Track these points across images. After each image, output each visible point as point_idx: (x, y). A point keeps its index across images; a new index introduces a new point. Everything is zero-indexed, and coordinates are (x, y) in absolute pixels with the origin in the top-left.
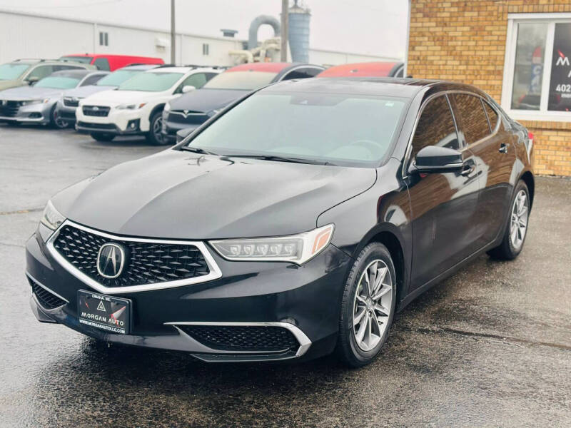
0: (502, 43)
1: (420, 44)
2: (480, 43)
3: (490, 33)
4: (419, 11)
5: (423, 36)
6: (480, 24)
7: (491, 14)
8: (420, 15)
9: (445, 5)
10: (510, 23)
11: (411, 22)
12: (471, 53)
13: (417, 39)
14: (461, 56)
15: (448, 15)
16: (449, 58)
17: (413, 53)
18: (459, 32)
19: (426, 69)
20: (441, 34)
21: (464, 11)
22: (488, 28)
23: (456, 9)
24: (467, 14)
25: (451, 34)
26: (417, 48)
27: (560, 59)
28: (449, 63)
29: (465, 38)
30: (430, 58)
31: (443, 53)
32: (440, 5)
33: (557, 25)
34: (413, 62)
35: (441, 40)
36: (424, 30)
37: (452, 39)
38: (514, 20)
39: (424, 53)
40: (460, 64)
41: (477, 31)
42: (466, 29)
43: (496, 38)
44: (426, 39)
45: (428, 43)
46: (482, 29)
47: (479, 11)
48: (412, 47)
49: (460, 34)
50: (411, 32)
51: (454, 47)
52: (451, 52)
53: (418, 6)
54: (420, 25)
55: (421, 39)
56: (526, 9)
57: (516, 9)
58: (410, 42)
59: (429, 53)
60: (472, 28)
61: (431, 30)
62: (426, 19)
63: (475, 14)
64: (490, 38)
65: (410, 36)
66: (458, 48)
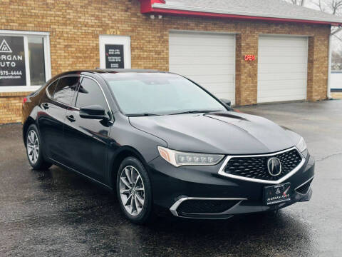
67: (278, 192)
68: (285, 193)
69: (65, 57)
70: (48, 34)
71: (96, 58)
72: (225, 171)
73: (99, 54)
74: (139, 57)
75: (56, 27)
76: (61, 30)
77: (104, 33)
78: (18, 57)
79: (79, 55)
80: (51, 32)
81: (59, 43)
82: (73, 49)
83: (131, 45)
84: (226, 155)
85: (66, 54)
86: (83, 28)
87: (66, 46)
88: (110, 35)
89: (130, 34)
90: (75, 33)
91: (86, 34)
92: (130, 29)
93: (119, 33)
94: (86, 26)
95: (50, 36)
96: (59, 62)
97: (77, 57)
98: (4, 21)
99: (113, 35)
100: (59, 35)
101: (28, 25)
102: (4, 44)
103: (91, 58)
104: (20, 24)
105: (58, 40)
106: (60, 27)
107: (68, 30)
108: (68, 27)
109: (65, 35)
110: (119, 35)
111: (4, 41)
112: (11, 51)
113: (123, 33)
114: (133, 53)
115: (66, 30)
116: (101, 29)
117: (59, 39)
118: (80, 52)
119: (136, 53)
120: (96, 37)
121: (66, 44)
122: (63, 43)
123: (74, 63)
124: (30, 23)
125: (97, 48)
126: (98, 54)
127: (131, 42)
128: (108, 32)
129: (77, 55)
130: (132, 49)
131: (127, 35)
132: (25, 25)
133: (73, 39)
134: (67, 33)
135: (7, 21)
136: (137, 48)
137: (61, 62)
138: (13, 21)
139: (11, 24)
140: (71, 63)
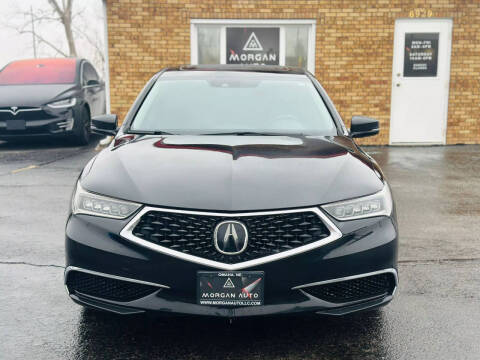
0: (187, 42)
1: (119, 42)
2: (170, 42)
3: (178, 34)
4: (114, 13)
5: (121, 35)
6: (169, 26)
7: (177, 18)
8: (116, 17)
9: (137, 9)
10: (192, 26)
11: (108, 23)
12: (164, 50)
13: (115, 38)
14: (155, 52)
15: (140, 18)
16: (145, 54)
17: (114, 50)
18: (152, 32)
19: (126, 64)
20: (137, 34)
21: (154, 15)
22: (176, 30)
23: (146, 13)
24: (157, 18)
25: (145, 34)
26: (116, 45)
27: (232, 56)
28: (146, 58)
29: (158, 38)
30: (129, 54)
31: (139, 50)
32: (132, 9)
33: (227, 29)
34: (114, 58)
35: (136, 39)
36: (121, 30)
37: (147, 38)
38: (195, 24)
39: (123, 50)
40: (156, 60)
41: (167, 32)
42: (158, 30)
43: (183, 38)
44: (123, 37)
45: (126, 42)
46: (170, 31)
47: (167, 16)
48: (111, 44)
49: (152, 34)
50: (109, 32)
51: (149, 45)
52: (146, 49)
53: (113, 9)
54: (116, 25)
55: (119, 38)
56: (204, 15)
57: (196, 15)
58: (109, 40)
59: (127, 50)
60: (162, 29)
61: (128, 30)
62: (122, 21)
63: (164, 18)
64: (178, 38)
65: (109, 35)
66: (153, 47)
67: (229, 284)
68: (247, 289)
69: (336, 55)
70: (314, 22)
71: (386, 55)
72: (134, 233)
73: (392, 49)
74: (466, 53)
75: (326, 11)
76: (334, 15)
77: (404, 15)
78: (271, 56)
79: (360, 51)
80: (319, 19)
81: (329, 35)
82: (350, 43)
83: (453, 32)
84: (144, 205)
85: (339, 51)
86: (370, 10)
87: (339, 38)
88: (415, 18)
89: (452, 15)
90: (354, 19)
91: (373, 19)
92: (452, 6)
93: (430, 14)
94: (374, 7)
95: (317, 24)
96: (326, 63)
97: (356, 55)
98: (252, 6)
99: (420, 17)
100: (330, 23)
101: (285, 10)
102: (253, 38)
103: (377, 54)
104: (274, 11)
105: (326, 31)
106: (333, 10)
107: (346, 15)
108: (344, 10)
109: (339, 23)
110: (432, 18)
111: (253, 34)
112: (261, 49)
113: (440, 14)
114: (455, 46)
115: (342, 15)
116: (399, 10)
117: (330, 28)
118: (361, 46)
119: (459, 46)
120: (391, 22)
121: (339, 35)
122: (334, 34)
123: (350, 64)
124: (289, 8)
125: (389, 41)
126: (390, 49)
127: (453, 28)
128: (411, 14)
129: (355, 51)
130: (455, 39)
131: (446, 17)
132: (281, 10)
133: (351, 28)
134: (343, 19)
135: (257, 6)
136: (464, 38)
137: (331, 63)
138: (264, 7)
139: (262, 11)
140: (344, 63)
